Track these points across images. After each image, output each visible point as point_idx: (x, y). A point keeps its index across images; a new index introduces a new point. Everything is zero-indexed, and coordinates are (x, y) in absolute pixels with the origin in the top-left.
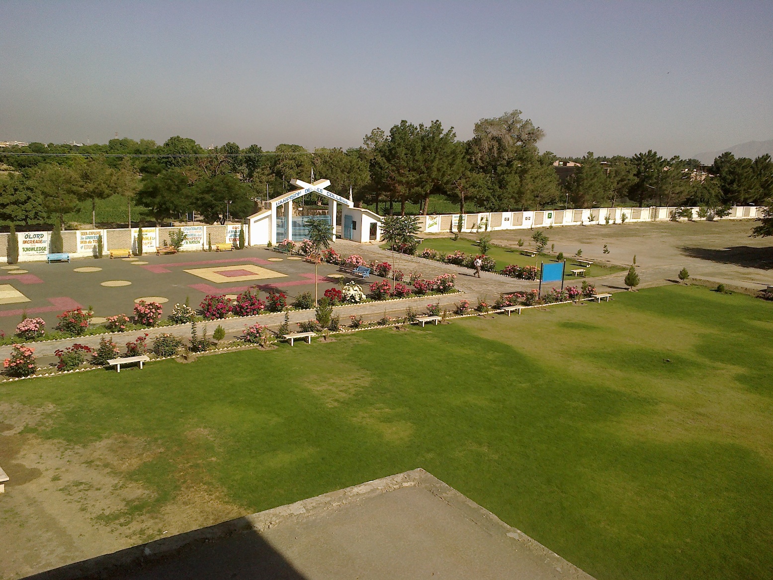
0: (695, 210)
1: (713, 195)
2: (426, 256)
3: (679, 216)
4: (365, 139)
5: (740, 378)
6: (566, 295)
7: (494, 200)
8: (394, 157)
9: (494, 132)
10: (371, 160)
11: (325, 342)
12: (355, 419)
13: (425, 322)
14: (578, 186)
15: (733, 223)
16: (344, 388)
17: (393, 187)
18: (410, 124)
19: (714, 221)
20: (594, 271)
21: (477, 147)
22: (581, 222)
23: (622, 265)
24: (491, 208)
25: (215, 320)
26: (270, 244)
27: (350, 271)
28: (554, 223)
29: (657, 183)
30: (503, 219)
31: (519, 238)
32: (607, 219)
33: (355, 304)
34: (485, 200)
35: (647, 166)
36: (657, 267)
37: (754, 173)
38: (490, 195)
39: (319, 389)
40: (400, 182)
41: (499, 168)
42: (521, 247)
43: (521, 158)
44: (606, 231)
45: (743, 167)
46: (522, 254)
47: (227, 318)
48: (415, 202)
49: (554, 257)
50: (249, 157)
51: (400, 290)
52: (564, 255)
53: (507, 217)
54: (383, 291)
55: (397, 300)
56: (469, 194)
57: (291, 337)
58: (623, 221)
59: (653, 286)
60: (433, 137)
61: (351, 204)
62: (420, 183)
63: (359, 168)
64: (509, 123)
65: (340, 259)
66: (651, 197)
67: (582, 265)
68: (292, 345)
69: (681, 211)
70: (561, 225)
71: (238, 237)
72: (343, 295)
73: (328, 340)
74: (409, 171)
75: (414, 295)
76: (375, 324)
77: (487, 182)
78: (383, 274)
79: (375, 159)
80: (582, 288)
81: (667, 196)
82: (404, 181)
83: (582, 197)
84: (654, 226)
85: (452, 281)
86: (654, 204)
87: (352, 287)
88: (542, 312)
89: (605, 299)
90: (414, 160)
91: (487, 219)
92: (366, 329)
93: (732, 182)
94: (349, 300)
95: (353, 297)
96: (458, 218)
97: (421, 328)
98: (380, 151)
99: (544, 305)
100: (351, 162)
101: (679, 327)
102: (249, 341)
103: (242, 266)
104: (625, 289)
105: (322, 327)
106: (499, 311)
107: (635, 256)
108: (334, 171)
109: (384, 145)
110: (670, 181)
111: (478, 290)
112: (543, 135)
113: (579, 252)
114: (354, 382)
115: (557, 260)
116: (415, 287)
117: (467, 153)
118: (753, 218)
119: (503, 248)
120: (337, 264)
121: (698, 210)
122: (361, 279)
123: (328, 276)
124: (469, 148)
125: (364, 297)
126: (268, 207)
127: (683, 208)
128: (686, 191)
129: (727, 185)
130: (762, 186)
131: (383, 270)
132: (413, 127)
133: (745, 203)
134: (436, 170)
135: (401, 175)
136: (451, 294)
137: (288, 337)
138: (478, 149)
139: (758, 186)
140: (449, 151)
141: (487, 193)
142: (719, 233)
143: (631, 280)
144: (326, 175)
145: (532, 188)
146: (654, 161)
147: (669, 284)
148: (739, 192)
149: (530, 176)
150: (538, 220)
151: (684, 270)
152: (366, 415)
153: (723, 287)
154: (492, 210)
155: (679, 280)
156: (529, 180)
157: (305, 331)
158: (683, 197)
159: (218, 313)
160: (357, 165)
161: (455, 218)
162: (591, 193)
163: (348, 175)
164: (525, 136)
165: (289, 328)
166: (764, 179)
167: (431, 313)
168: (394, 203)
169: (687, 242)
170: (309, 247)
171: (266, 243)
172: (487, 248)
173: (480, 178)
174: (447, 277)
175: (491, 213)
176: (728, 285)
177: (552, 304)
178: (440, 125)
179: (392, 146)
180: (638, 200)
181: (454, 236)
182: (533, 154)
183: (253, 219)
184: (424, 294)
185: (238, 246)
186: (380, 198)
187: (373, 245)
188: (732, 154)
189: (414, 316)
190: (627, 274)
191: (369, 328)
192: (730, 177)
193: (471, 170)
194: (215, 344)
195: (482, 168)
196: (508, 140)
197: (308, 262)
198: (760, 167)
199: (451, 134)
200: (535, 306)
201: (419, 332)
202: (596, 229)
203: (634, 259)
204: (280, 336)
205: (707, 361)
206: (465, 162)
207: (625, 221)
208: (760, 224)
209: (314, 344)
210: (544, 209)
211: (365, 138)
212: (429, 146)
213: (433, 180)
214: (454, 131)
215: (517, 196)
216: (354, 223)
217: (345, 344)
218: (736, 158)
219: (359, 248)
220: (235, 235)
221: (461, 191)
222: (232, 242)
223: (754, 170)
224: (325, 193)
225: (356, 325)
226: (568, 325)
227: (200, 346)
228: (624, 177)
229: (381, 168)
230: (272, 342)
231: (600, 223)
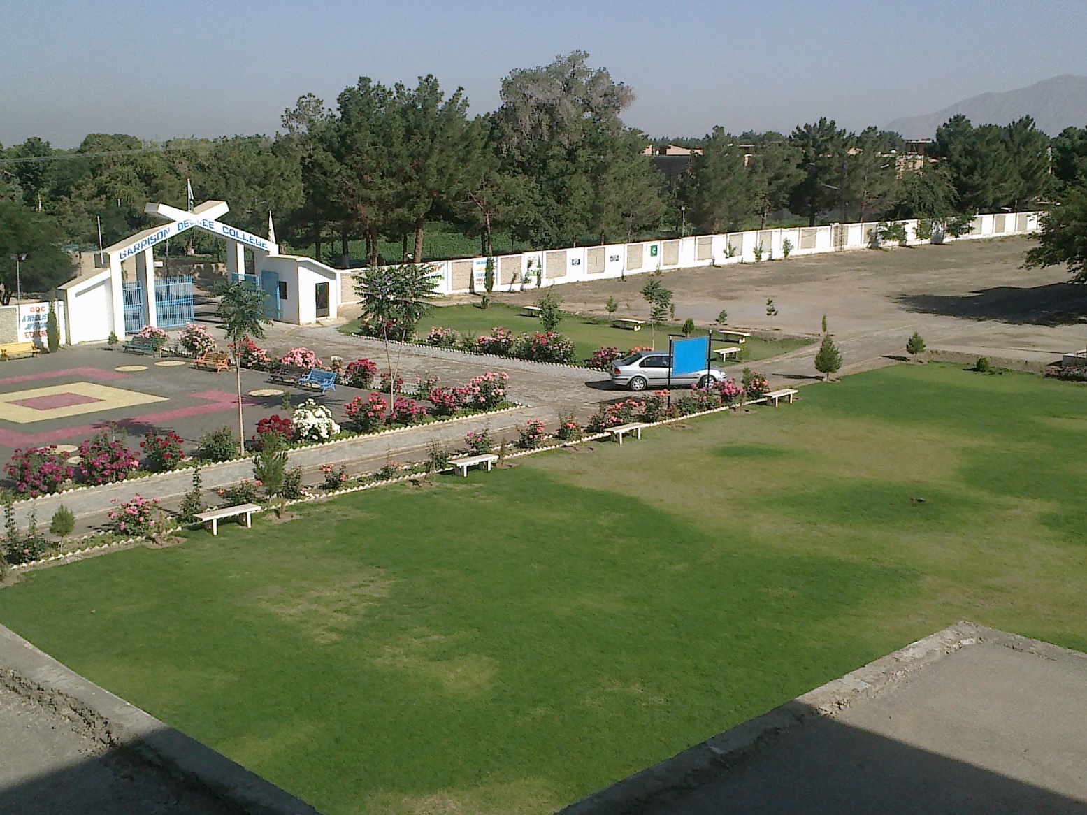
0: (911, 226)
1: (940, 196)
2: (436, 342)
3: (883, 239)
4: (285, 118)
5: (1049, 521)
6: (715, 397)
7: (547, 227)
8: (350, 149)
9: (538, 94)
10: (303, 158)
11: (281, 521)
12: (379, 660)
13: (468, 467)
14: (700, 192)
15: (977, 246)
16: (342, 605)
17: (352, 209)
18: (376, 84)
19: (944, 244)
20: (756, 349)
21: (510, 126)
22: (711, 261)
23: (804, 336)
24: (544, 243)
25: (40, 497)
26: (113, 339)
27: (292, 380)
28: (662, 264)
29: (840, 179)
30: (569, 262)
31: (607, 296)
32: (758, 252)
33: (320, 444)
34: (531, 228)
35: (820, 149)
36: (866, 335)
37: (1008, 151)
38: (539, 216)
39: (292, 611)
40: (367, 201)
41: (552, 164)
42: (612, 314)
43: (594, 143)
44: (757, 274)
45: (988, 140)
46: (615, 326)
47: (64, 492)
48: (392, 239)
49: (676, 328)
50: (25, 164)
51: (405, 410)
52: (697, 323)
53: (576, 258)
54: (373, 414)
55: (401, 430)
56: (499, 217)
57: (211, 516)
58: (786, 253)
59: (865, 369)
60: (425, 109)
61: (272, 247)
62: (404, 200)
63: (282, 174)
64: (566, 76)
65: (269, 359)
66: (830, 206)
67: (731, 339)
68: (215, 533)
69: (886, 229)
70: (676, 267)
71: (44, 329)
72: (294, 427)
73: (285, 518)
74: (382, 177)
75: (430, 417)
76: (370, 480)
77: (533, 192)
78: (361, 382)
79: (310, 156)
80: (743, 382)
81: (859, 202)
82: (374, 197)
83: (709, 212)
84: (841, 260)
85: (501, 387)
86: (837, 219)
87: (311, 410)
88: (679, 431)
89: (787, 399)
90: (390, 154)
91: (539, 263)
92: (355, 489)
93: (971, 171)
94: (307, 436)
95: (314, 431)
96: (484, 266)
97: (461, 479)
98: (321, 140)
99: (680, 419)
100: (265, 164)
101: (924, 440)
102: (125, 532)
103: (66, 386)
104: (817, 378)
105: (270, 492)
106: (599, 436)
107: (824, 318)
108: (231, 182)
109: (328, 128)
110: (864, 173)
111: (549, 399)
112: (632, 97)
113: (723, 317)
114: (358, 591)
115: (684, 334)
116: (433, 402)
117: (491, 138)
118: (1010, 234)
119: (579, 317)
120: (262, 369)
121: (916, 226)
122: (319, 394)
123: (250, 393)
124: (495, 125)
125: (336, 428)
126: (102, 263)
127: (889, 223)
128: (893, 190)
129: (962, 176)
130: (1023, 175)
131: (361, 374)
132: (384, 90)
133: (996, 209)
134: (434, 172)
135: (367, 186)
136: (502, 410)
137: (205, 517)
138: (513, 128)
139: (1016, 176)
140: (458, 135)
141: (533, 214)
142: (957, 266)
143: (827, 361)
144: (216, 193)
145: (618, 199)
146: (832, 138)
147: (894, 364)
148: (984, 187)
149: (612, 177)
150: (634, 260)
151: (916, 336)
152: (398, 650)
153: (986, 362)
154: (546, 245)
155: (907, 355)
156: (612, 184)
157: (236, 502)
158: (889, 204)
159: (44, 483)
160: (279, 169)
161: (478, 265)
162: (725, 204)
163: (262, 190)
164: (597, 101)
165: (202, 500)
166: (1026, 161)
167: (474, 449)
168: (350, 242)
169: (905, 285)
170: (199, 339)
171: (103, 337)
172: (555, 319)
173: (518, 184)
174: (491, 379)
175: (545, 252)
176: (995, 359)
177: (694, 415)
178: (435, 86)
179: (345, 129)
180: (808, 213)
181: (480, 301)
182: (615, 134)
183: (72, 290)
184: (450, 414)
185: (46, 345)
186: (323, 234)
187: (323, 326)
188: (967, 118)
189: (444, 457)
190: (818, 349)
191: (361, 488)
192: (967, 162)
193: (501, 171)
194: (55, 545)
195: (521, 165)
196: (568, 109)
197: (201, 368)
198: (1017, 139)
199: (460, 102)
200: (664, 422)
201: (460, 487)
202: (741, 271)
203: (824, 323)
204: (188, 515)
205: (985, 496)
206: (490, 155)
207: (790, 254)
208: (1037, 245)
209: (259, 527)
210: (640, 238)
211: (284, 115)
212: (418, 127)
213: (430, 192)
214: (464, 95)
215: (590, 216)
216: (283, 286)
217: (322, 522)
218: (975, 125)
219: (299, 335)
220: (37, 325)
221: (485, 211)
222: (31, 339)
223: (1006, 147)
224: (219, 228)
225: (333, 484)
226: (730, 452)
227: (27, 551)
228: (781, 171)
229: (325, 174)
230: (172, 530)
231: (746, 260)
